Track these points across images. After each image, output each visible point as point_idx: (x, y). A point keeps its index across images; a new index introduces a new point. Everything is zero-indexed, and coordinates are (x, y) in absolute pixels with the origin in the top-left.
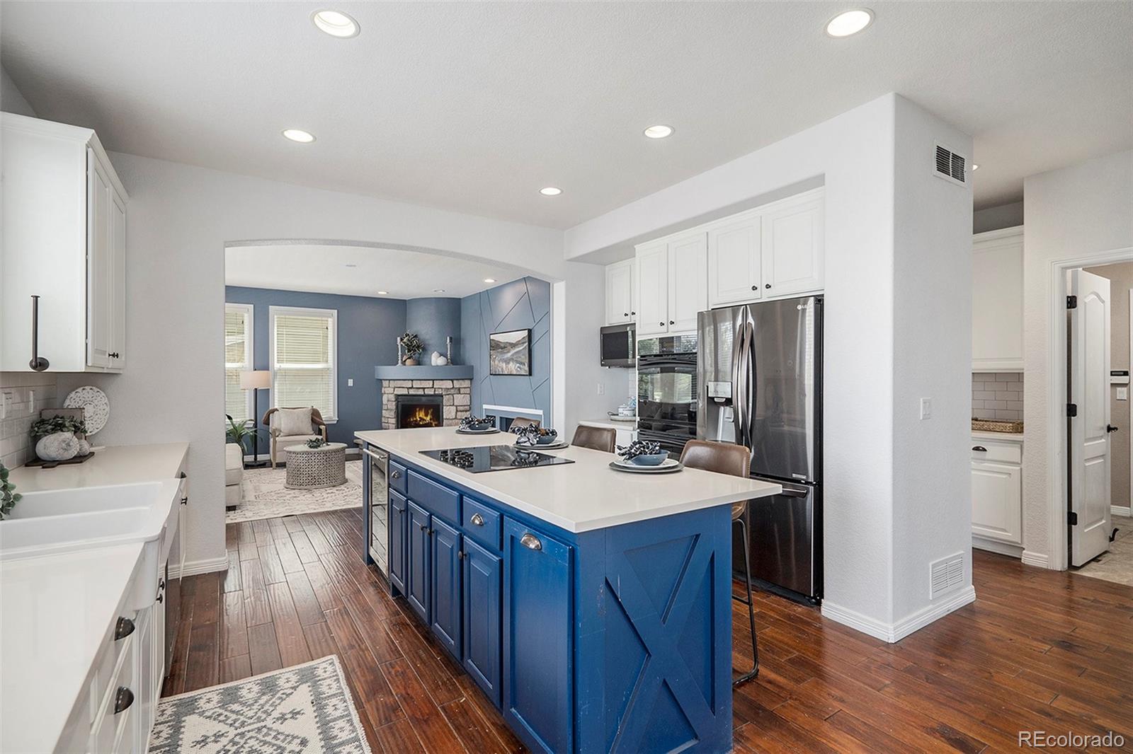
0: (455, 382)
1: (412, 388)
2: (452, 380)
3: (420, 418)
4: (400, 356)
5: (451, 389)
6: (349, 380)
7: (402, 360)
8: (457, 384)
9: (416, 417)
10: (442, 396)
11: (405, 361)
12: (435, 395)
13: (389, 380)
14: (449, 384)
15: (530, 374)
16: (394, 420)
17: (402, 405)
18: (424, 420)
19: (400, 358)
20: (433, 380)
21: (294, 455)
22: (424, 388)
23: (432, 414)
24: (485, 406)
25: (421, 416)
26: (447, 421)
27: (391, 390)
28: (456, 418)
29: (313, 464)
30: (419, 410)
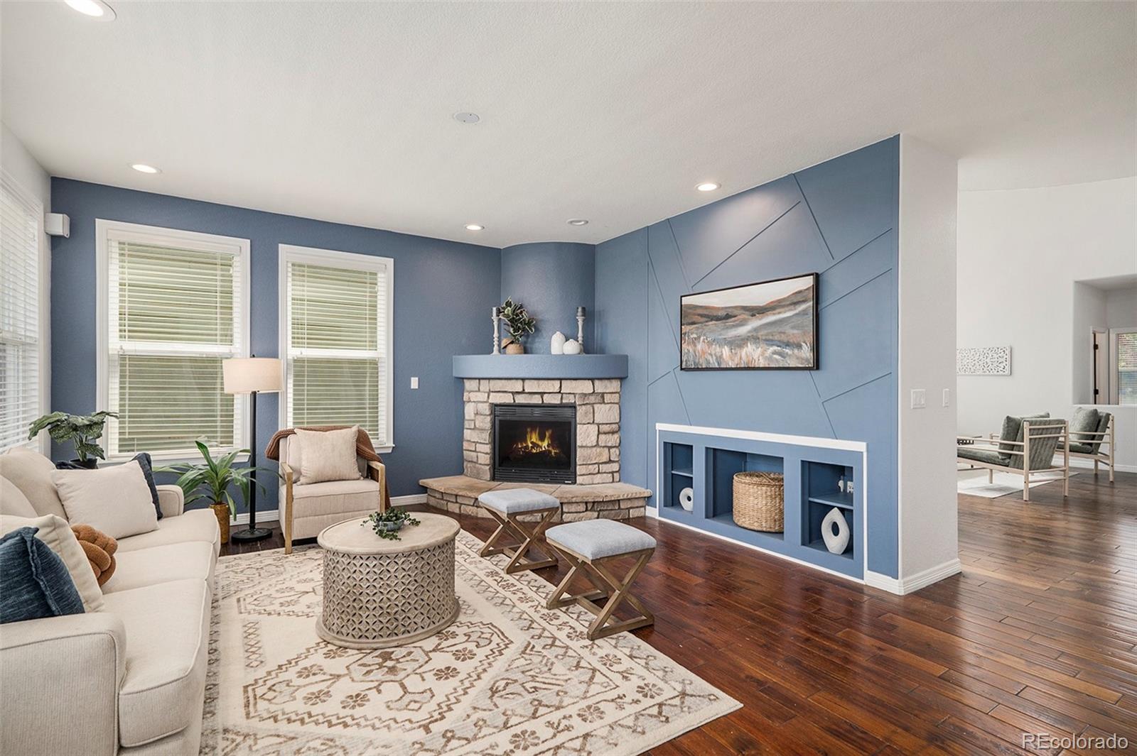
0: (597, 382)
1: (523, 392)
2: (592, 380)
3: (532, 443)
4: (496, 339)
5: (590, 394)
6: (412, 379)
7: (499, 345)
8: (600, 387)
9: (526, 442)
10: (573, 407)
11: (505, 347)
12: (562, 406)
13: (479, 379)
14: (586, 387)
15: (817, 365)
16: (489, 446)
17: (500, 421)
18: (538, 446)
19: (496, 343)
20: (561, 380)
21: (346, 560)
22: (542, 394)
23: (551, 437)
24: (660, 426)
25: (534, 440)
26: (582, 449)
27: (483, 397)
28: (597, 445)
29: (393, 582)
30: (531, 432)
